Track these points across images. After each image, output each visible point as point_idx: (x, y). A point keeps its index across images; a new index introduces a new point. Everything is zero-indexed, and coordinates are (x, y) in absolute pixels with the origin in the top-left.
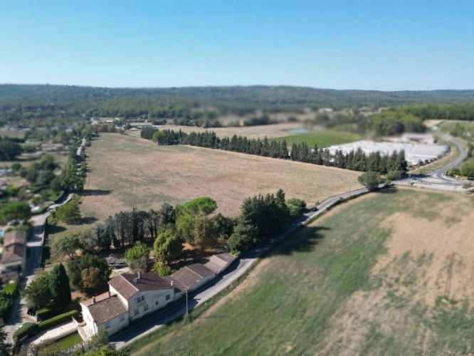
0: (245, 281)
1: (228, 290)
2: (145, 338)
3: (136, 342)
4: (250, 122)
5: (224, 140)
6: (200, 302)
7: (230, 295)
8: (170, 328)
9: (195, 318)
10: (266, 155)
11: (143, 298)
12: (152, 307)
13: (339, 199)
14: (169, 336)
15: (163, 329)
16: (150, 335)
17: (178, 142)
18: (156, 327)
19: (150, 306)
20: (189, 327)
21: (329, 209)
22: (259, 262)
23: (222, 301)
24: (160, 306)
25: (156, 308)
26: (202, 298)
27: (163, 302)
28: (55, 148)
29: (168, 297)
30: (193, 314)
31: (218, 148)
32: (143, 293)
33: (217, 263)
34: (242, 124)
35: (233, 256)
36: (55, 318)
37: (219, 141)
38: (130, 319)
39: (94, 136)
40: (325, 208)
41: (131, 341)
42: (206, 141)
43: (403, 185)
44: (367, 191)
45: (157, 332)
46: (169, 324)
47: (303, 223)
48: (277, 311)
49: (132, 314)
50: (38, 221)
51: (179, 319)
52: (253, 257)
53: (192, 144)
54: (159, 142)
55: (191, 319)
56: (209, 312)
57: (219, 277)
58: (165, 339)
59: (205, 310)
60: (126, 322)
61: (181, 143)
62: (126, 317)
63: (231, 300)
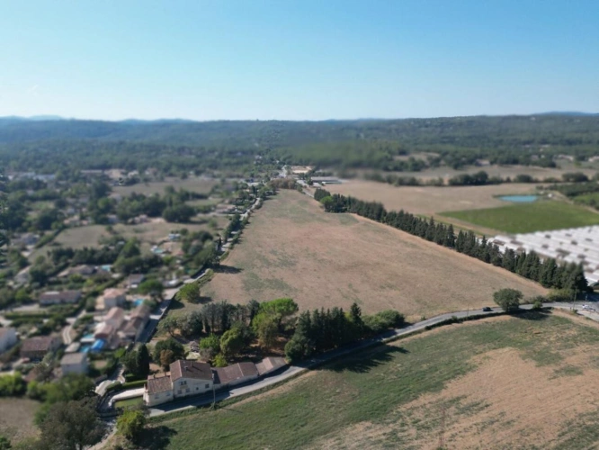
0: (281, 387)
1: (261, 391)
2: (178, 412)
3: (171, 414)
4: (459, 181)
5: (391, 213)
6: (232, 396)
7: (259, 397)
8: (199, 410)
9: (220, 408)
10: (430, 239)
11: (185, 382)
12: (193, 391)
13: (450, 318)
14: (195, 415)
15: (193, 410)
16: (182, 411)
17: (346, 210)
18: (190, 407)
19: (191, 390)
20: (212, 413)
21: (428, 328)
22: (306, 372)
23: (248, 400)
24: (199, 391)
25: (197, 392)
26: (236, 393)
27: (202, 389)
28: (226, 210)
29: (207, 386)
30: (221, 404)
31: (384, 222)
32: (185, 379)
33: (267, 364)
34: (446, 182)
35: (286, 361)
36: (134, 383)
37: (385, 214)
38: (174, 396)
39: (270, 194)
40: (424, 327)
41: (168, 412)
42: (372, 212)
43: (562, 310)
44: (501, 311)
45: (188, 410)
46: (199, 407)
47: (384, 340)
48: (282, 420)
49: (176, 393)
50: (169, 294)
51: (207, 406)
52: (302, 367)
53: (359, 214)
54: (326, 208)
55: (216, 408)
56: (232, 406)
57: (261, 378)
58: (190, 417)
59: (231, 403)
60: (171, 397)
61: (349, 212)
62: (172, 394)
63: (256, 400)
